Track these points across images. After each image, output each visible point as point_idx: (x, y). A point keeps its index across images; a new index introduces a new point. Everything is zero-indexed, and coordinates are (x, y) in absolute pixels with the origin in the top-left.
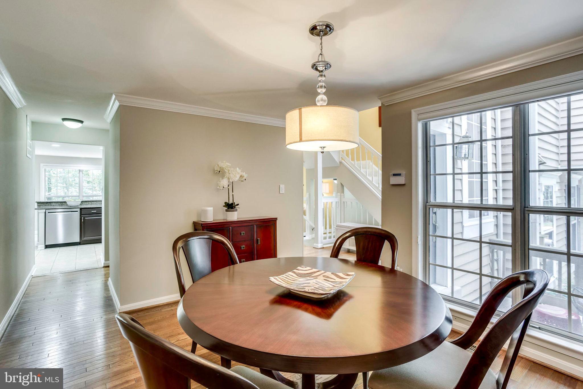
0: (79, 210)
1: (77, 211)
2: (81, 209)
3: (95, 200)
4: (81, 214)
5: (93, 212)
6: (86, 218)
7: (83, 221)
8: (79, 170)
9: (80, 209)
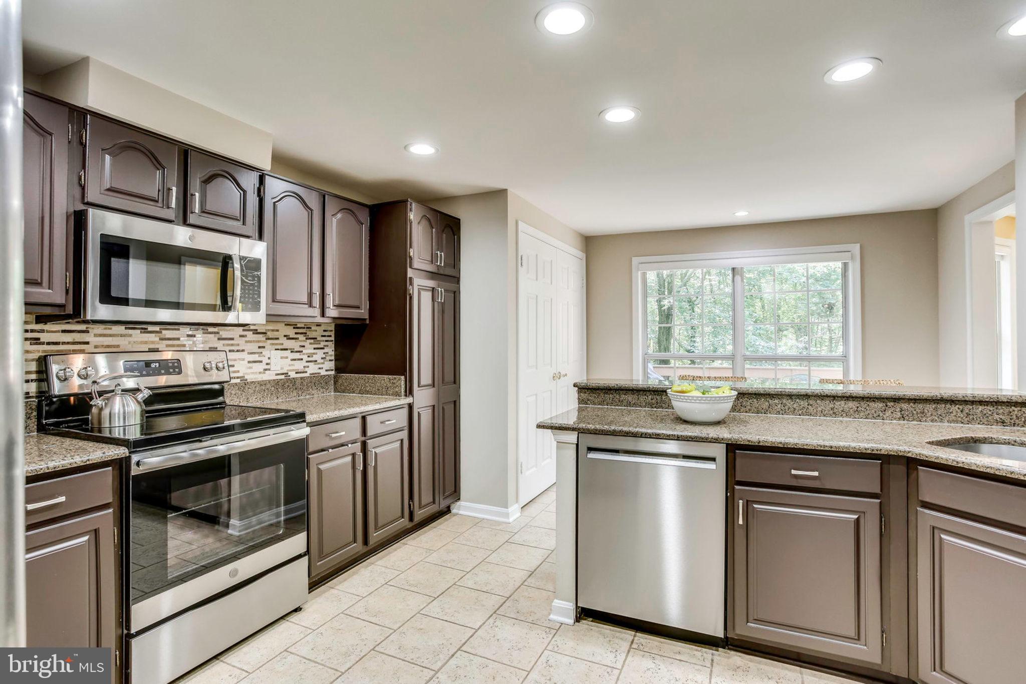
0: (719, 452)
1: (713, 459)
2: (733, 449)
3: (803, 392)
4: (732, 481)
5: (796, 476)
6: (755, 506)
7: (741, 522)
8: (733, 269)
9: (727, 445)
